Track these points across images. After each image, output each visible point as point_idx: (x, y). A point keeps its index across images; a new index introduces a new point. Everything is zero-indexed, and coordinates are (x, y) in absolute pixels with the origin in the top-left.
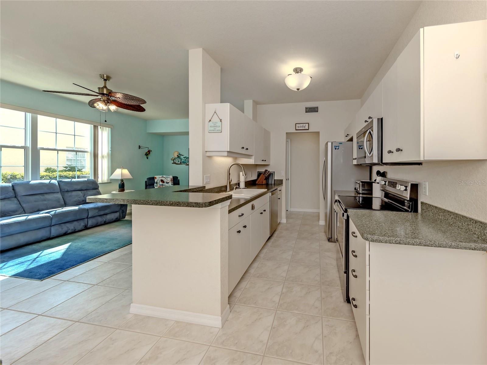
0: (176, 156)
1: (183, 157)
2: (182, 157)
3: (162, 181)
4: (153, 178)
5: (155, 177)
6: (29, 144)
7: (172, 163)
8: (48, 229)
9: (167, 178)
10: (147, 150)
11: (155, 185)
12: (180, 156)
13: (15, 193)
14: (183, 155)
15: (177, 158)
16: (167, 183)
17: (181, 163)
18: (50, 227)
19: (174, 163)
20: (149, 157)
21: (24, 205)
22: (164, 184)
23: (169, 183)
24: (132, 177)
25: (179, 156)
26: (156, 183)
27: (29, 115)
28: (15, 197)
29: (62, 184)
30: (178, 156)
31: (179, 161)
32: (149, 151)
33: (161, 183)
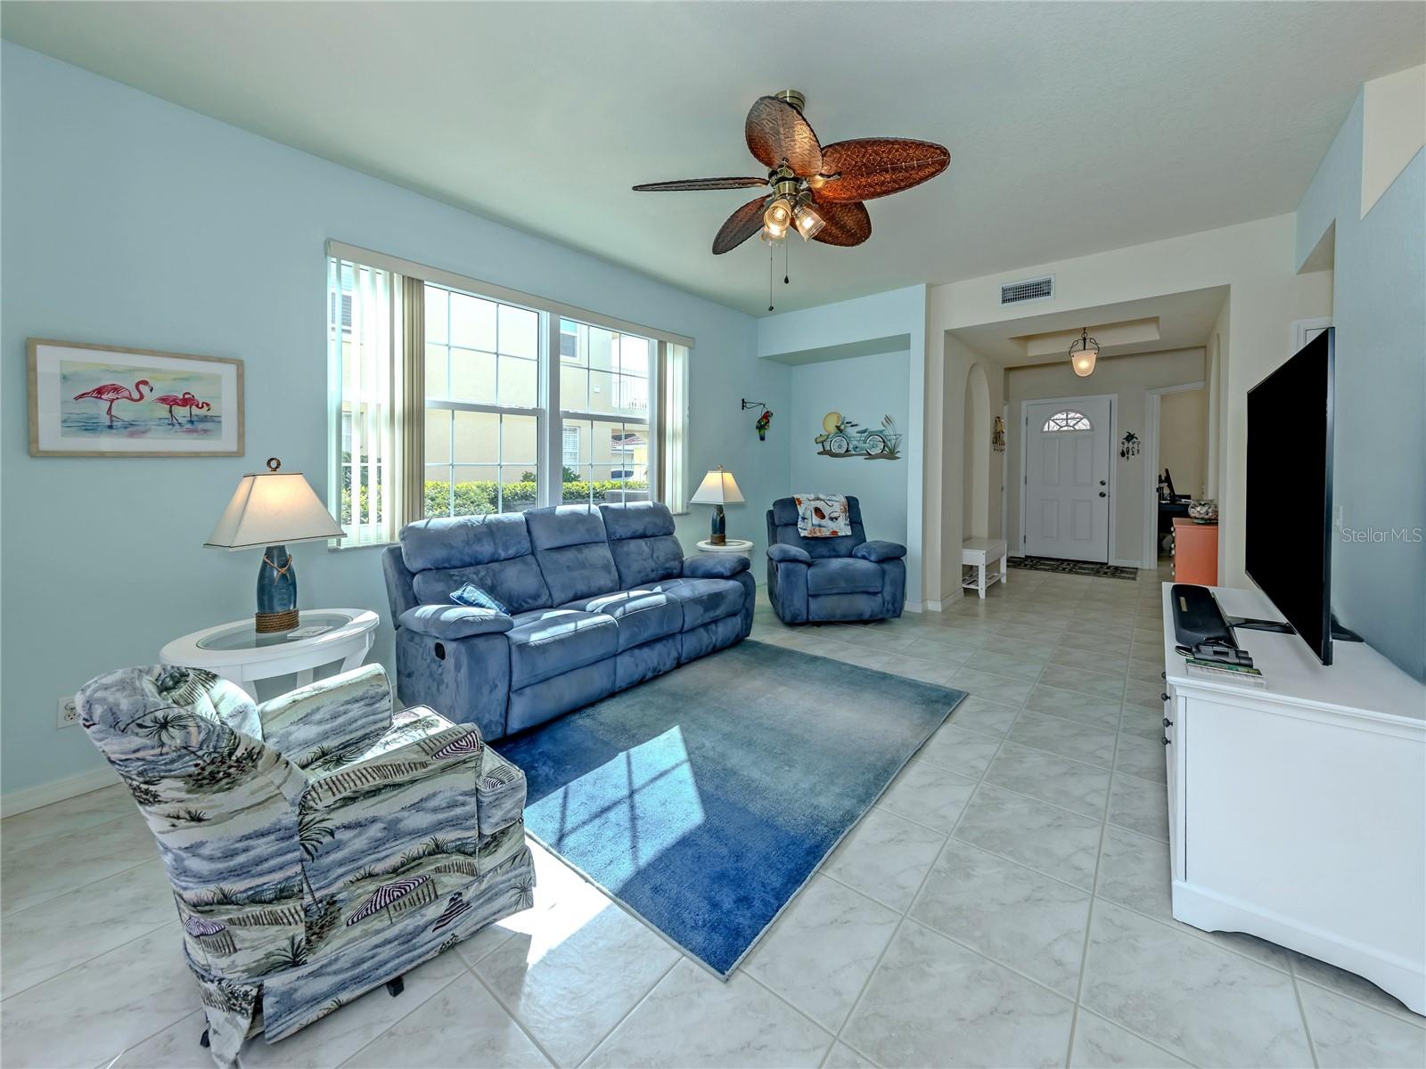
0: (833, 430)
1: (858, 432)
2: (852, 431)
3: (818, 511)
4: (792, 504)
5: (798, 500)
6: (545, 404)
7: (819, 453)
8: (609, 663)
9: (830, 503)
10: (758, 413)
11: (800, 524)
12: (845, 427)
13: (531, 541)
14: (857, 425)
15: (836, 435)
16: (832, 519)
17: (847, 451)
18: (613, 659)
19: (824, 452)
20: (767, 434)
21: (549, 580)
22: (823, 522)
23: (837, 519)
24: (744, 497)
25: (842, 427)
26: (804, 519)
27: (545, 316)
28: (533, 553)
29: (609, 517)
30: (838, 428)
31: (840, 447)
32: (767, 416)
33: (816, 520)
